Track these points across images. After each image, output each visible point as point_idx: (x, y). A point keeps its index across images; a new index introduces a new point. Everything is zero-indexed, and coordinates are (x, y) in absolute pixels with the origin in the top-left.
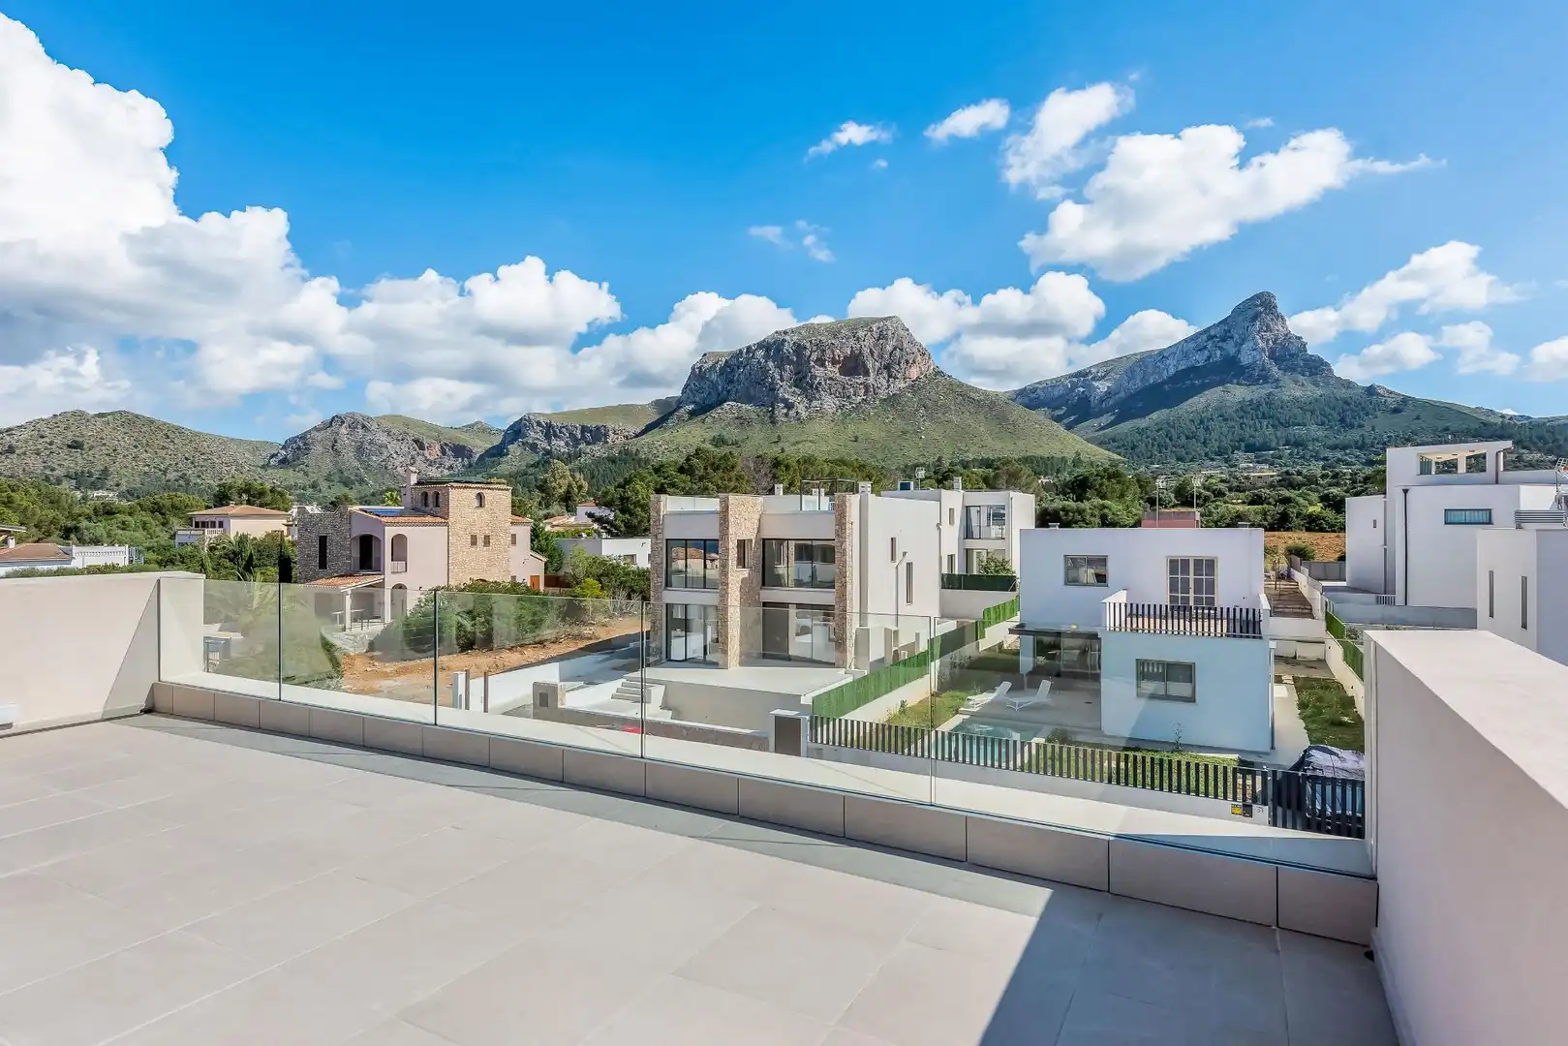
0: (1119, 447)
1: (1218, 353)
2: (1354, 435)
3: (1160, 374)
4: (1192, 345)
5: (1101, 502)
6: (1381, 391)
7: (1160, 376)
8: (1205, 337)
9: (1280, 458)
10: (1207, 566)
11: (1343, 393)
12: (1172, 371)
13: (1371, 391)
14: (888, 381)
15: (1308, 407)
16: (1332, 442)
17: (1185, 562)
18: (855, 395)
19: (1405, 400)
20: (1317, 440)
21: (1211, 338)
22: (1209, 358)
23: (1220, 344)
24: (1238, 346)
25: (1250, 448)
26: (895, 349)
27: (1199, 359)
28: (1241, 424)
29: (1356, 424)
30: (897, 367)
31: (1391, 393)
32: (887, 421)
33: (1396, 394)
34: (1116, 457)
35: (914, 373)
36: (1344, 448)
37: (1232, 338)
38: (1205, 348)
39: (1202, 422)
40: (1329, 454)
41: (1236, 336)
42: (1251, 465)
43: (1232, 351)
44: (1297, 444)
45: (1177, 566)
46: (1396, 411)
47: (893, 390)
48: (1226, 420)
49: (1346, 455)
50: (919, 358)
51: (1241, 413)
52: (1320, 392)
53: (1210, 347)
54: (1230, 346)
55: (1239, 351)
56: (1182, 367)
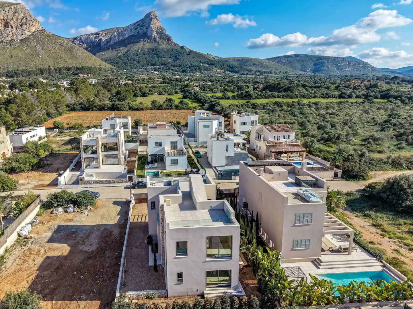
0: (112, 63)
1: (141, 31)
2: (178, 62)
3: (123, 36)
4: (133, 27)
6: (185, 48)
7: (124, 37)
8: (137, 24)
9: (160, 69)
11: (175, 47)
12: (127, 36)
13: (182, 48)
14: (22, 32)
15: (167, 52)
16: (173, 64)
18: (8, 37)
19: (191, 51)
20: (169, 63)
21: (138, 25)
22: (138, 32)
23: (142, 28)
24: (147, 28)
25: (153, 65)
26: (23, 18)
27: (135, 32)
28: (149, 56)
29: (179, 58)
30: (25, 26)
31: (188, 49)
32: (24, 49)
33: (189, 49)
34: (113, 67)
35: (33, 29)
36: (177, 66)
37: (145, 26)
38: (137, 28)
39: (137, 55)
40: (173, 68)
41: (146, 25)
42: (153, 71)
43: (145, 31)
44: (165, 64)
46: (189, 54)
47: (24, 36)
48: (144, 54)
49: (177, 69)
50: (34, 23)
51: (148, 52)
52: (169, 47)
53: (138, 28)
54: (144, 29)
55: (147, 31)
56: (130, 35)
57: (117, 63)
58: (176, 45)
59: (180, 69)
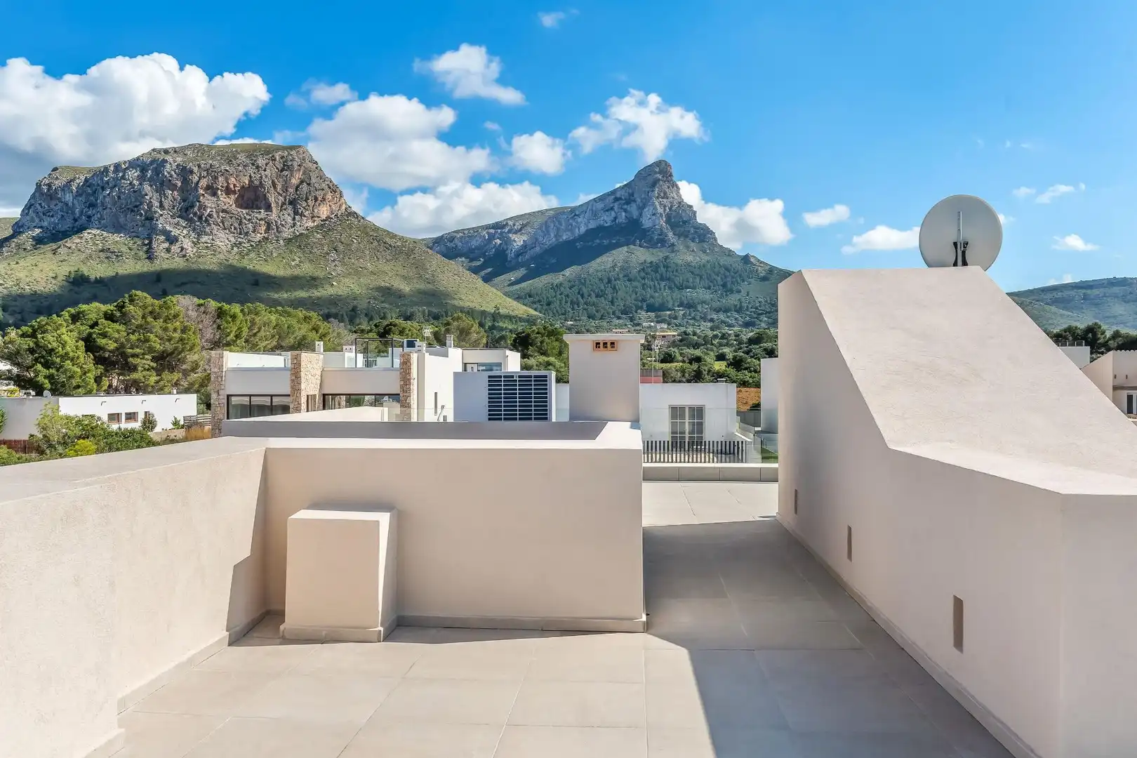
0: (534, 303)
1: (624, 214)
2: (733, 300)
3: (572, 231)
4: (600, 205)
5: (546, 359)
6: (752, 260)
7: (573, 233)
8: (611, 198)
9: (676, 318)
10: (698, 412)
11: (724, 261)
12: (583, 229)
13: (746, 259)
14: (294, 219)
15: (697, 272)
16: (716, 305)
17: (682, 409)
18: (254, 232)
19: (772, 270)
20: (704, 302)
21: (617, 199)
22: (615, 218)
23: (625, 207)
24: (641, 208)
25: (650, 308)
26: (302, 182)
27: (606, 219)
28: (644, 285)
29: (734, 289)
30: (304, 204)
31: (761, 262)
32: (293, 264)
33: (765, 264)
34: (533, 312)
35: (324, 211)
36: (726, 311)
37: (635, 201)
38: (612, 209)
39: (609, 281)
40: (714, 316)
41: (639, 200)
42: (652, 324)
43: (635, 214)
44: (690, 306)
45: (676, 412)
46: (764, 279)
47: (299, 230)
48: (630, 280)
49: (728, 317)
50: (329, 196)
51: (643, 274)
52: (707, 258)
53: (616, 208)
54: (633, 209)
55: (641, 215)
56: (592, 225)
57: (549, 304)
58: (730, 253)
59: (736, 319)
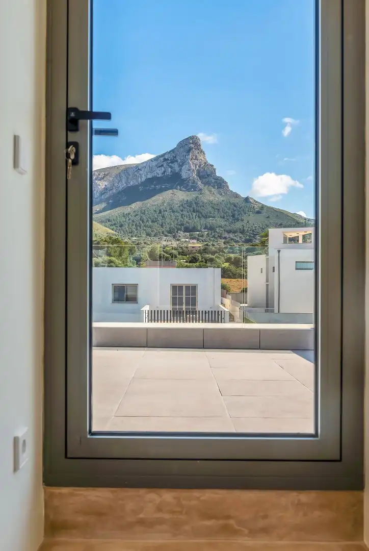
0: (111, 225)
1: (170, 170)
2: (238, 225)
4: (154, 164)
5: (108, 258)
6: (251, 201)
7: (137, 181)
8: (162, 159)
9: (202, 236)
10: (192, 289)
11: (233, 200)
12: (144, 179)
13: (247, 200)
15: (216, 207)
16: (228, 228)
17: (181, 287)
19: (263, 207)
20: (221, 227)
21: (165, 160)
22: (164, 172)
23: (170, 164)
24: (181, 166)
25: (187, 230)
27: (159, 172)
28: (182, 215)
29: (240, 218)
31: (257, 202)
33: (259, 203)
34: (111, 231)
36: (234, 232)
37: (177, 161)
38: (162, 166)
39: (160, 212)
40: (227, 235)
41: (179, 161)
42: (187, 240)
43: (177, 169)
44: (211, 228)
45: (176, 289)
46: (258, 212)
48: (173, 212)
49: (236, 236)
51: (181, 208)
52: (222, 199)
53: (165, 165)
54: (176, 166)
55: (181, 170)
56: (149, 176)
57: (121, 226)
58: (237, 196)
59: (240, 237)
